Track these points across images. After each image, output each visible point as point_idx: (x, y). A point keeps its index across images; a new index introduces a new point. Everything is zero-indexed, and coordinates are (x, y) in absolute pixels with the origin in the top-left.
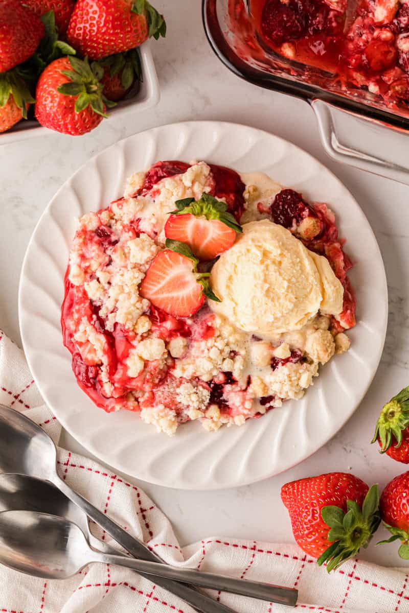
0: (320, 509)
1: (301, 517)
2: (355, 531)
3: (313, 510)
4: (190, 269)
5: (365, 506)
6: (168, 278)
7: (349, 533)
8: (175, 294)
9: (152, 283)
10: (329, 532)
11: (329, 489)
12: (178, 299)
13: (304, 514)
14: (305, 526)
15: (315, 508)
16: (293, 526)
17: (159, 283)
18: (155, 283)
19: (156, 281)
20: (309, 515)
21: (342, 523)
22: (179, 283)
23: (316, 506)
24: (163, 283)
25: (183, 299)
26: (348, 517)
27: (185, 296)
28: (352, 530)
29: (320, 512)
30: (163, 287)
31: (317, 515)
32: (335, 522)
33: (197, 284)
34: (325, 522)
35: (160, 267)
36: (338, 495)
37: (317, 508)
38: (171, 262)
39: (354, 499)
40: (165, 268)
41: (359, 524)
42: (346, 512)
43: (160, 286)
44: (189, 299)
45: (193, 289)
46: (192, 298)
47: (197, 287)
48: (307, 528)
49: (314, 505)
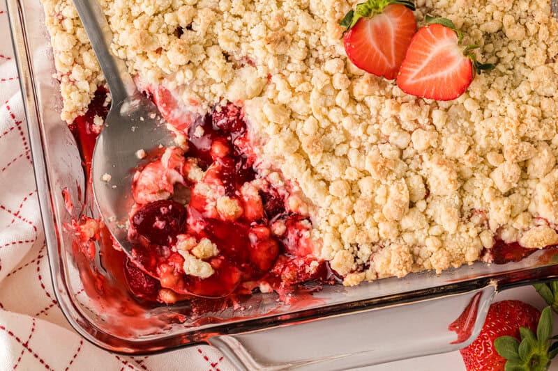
0: (493, 341)
1: (473, 352)
2: (532, 359)
3: (485, 343)
4: (455, 42)
5: (540, 331)
6: (430, 56)
7: (527, 362)
8: (439, 74)
9: (412, 65)
10: (506, 365)
11: (498, 318)
12: (442, 79)
13: (476, 349)
14: (479, 362)
15: (487, 341)
16: (466, 364)
17: (420, 63)
18: (416, 65)
19: (418, 63)
20: (481, 350)
21: (517, 352)
22: (443, 61)
23: (487, 339)
24: (425, 63)
25: (448, 79)
26: (523, 345)
27: (451, 76)
28: (529, 358)
29: (493, 344)
30: (426, 67)
31: (490, 348)
32: (510, 353)
33: (465, 58)
34: (499, 354)
35: (421, 45)
36: (508, 324)
37: (489, 341)
38: (433, 36)
39: (526, 326)
40: (427, 45)
41: (535, 351)
42: (521, 341)
43: (421, 67)
44: (455, 76)
45: (460, 65)
46: (459, 74)
47: (465, 60)
48: (481, 363)
49: (486, 338)
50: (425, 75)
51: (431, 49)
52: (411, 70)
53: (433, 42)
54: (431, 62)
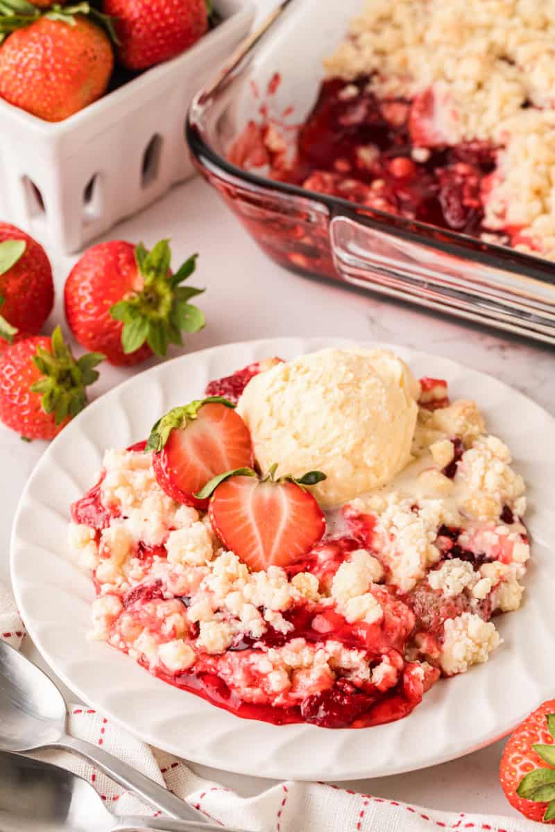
4: (255, 482)
9: (249, 548)
12: (290, 525)
18: (251, 544)
19: (249, 541)
22: (268, 512)
25: (295, 518)
27: (294, 513)
30: (263, 535)
33: (278, 489)
35: (231, 521)
38: (231, 500)
40: (236, 515)
43: (259, 540)
45: (288, 496)
46: (297, 504)
50: (271, 544)
51: (245, 513)
52: (254, 553)
53: (237, 505)
54: (259, 524)
